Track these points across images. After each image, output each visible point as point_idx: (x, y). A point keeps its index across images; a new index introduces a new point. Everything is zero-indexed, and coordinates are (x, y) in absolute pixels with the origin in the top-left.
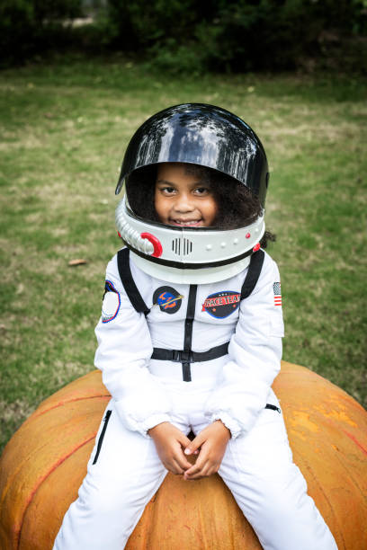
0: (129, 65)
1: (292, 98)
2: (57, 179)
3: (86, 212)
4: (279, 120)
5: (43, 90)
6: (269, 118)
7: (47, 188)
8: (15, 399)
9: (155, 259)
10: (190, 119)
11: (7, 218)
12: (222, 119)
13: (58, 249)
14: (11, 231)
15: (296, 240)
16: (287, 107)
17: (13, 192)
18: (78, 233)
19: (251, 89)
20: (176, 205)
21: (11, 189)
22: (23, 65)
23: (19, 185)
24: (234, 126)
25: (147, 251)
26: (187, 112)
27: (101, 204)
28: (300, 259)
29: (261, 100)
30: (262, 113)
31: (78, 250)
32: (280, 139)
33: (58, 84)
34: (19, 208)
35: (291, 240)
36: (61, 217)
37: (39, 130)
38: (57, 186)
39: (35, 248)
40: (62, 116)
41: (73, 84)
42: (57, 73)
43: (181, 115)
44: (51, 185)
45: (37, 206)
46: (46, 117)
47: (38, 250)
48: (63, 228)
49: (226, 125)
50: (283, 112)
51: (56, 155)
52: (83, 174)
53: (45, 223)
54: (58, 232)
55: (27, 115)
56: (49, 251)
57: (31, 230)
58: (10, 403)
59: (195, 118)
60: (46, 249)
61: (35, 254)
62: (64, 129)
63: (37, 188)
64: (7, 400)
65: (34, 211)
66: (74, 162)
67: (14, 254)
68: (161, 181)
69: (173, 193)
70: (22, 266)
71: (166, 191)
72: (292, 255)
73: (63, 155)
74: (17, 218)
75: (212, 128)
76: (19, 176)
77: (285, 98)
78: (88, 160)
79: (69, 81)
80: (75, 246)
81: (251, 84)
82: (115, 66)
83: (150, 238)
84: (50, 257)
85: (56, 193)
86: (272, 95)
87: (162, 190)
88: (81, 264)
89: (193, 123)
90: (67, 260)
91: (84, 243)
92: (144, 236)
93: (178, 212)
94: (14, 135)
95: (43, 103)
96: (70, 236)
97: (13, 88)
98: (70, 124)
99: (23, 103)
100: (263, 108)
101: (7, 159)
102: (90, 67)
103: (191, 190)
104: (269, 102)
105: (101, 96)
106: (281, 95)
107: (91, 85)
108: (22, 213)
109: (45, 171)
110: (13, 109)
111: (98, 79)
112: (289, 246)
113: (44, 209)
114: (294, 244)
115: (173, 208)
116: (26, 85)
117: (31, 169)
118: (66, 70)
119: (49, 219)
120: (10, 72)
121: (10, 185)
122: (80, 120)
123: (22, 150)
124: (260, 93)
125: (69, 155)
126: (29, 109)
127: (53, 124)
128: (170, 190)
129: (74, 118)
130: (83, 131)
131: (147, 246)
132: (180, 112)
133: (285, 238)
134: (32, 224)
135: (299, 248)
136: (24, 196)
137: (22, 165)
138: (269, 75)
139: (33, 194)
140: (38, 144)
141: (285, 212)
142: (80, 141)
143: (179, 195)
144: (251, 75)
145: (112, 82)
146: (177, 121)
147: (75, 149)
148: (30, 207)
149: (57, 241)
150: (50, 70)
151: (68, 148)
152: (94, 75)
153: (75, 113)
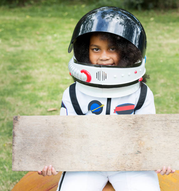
0: (83, 6)
1: (175, 24)
2: (42, 66)
3: (57, 84)
4: (167, 35)
5: (35, 19)
6: (161, 34)
7: (36, 71)
8: (16, 180)
9: (88, 83)
10: (106, 14)
11: (14, 87)
12: (123, 14)
13: (42, 103)
14: (15, 94)
15: (174, 98)
16: (172, 28)
17: (17, 73)
18: (53, 94)
19: (152, 19)
20: (101, 56)
21: (16, 71)
22: (24, 5)
23: (21, 69)
24: (129, 18)
25: (84, 79)
26: (106, 10)
27: (66, 79)
28: (176, 108)
29: (157, 25)
30: (158, 32)
31: (53, 104)
32: (167, 45)
33: (43, 16)
34: (20, 81)
35: (171, 98)
36: (43, 86)
37: (32, 41)
38: (41, 70)
39: (29, 102)
40: (45, 33)
41: (52, 16)
42: (43, 10)
43: (102, 12)
44: (38, 69)
45: (30, 80)
46: (36, 34)
47: (31, 103)
48: (45, 92)
49: (125, 17)
50: (169, 31)
51: (42, 53)
52: (56, 64)
53: (35, 89)
54: (41, 94)
55: (26, 32)
56: (36, 104)
57: (27, 93)
58: (13, 181)
59: (109, 14)
60: (35, 103)
61: (29, 105)
62: (47, 40)
63: (30, 71)
64: (12, 180)
65: (29, 83)
66: (51, 57)
67: (17, 105)
68: (92, 45)
69: (99, 51)
70: (21, 112)
71: (95, 50)
72: (172, 106)
73: (45, 54)
74: (19, 87)
75: (117, 19)
76: (20, 64)
77: (171, 24)
78: (59, 56)
79: (50, 15)
80: (51, 101)
81: (152, 17)
82: (76, 7)
83: (85, 72)
84: (37, 107)
85: (41, 74)
86: (164, 22)
87: (93, 49)
88: (54, 110)
89: (108, 16)
90: (46, 109)
91: (56, 100)
92: (82, 72)
93: (102, 60)
94: (18, 43)
95: (35, 26)
96: (48, 96)
97: (17, 18)
98: (49, 37)
99: (24, 26)
100: (158, 29)
101: (14, 56)
102: (62, 7)
103: (108, 49)
104: (161, 26)
105: (67, 23)
106: (169, 22)
107: (62, 17)
108: (21, 84)
109: (35, 62)
110: (18, 30)
111: (66, 14)
112: (170, 101)
113: (34, 82)
114: (173, 100)
115: (99, 59)
116: (25, 16)
117: (27, 61)
118: (48, 9)
119: (37, 87)
120: (17, 9)
121: (16, 69)
122: (55, 35)
123: (22, 51)
124: (157, 21)
125: (49, 53)
126: (26, 29)
127: (40, 38)
128: (97, 50)
129: (52, 34)
130: (57, 41)
131: (84, 77)
132: (102, 10)
133: (169, 97)
134: (28, 90)
135: (176, 102)
136: (23, 75)
137: (22, 59)
138: (162, 11)
139: (28, 74)
140: (31, 48)
141: (169, 84)
142: (55, 47)
143: (102, 52)
144: (152, 11)
145: (74, 15)
146: (99, 15)
147: (52, 51)
148: (26, 81)
149: (41, 98)
150: (39, 9)
151: (48, 50)
152: (64, 11)
153: (52, 32)
